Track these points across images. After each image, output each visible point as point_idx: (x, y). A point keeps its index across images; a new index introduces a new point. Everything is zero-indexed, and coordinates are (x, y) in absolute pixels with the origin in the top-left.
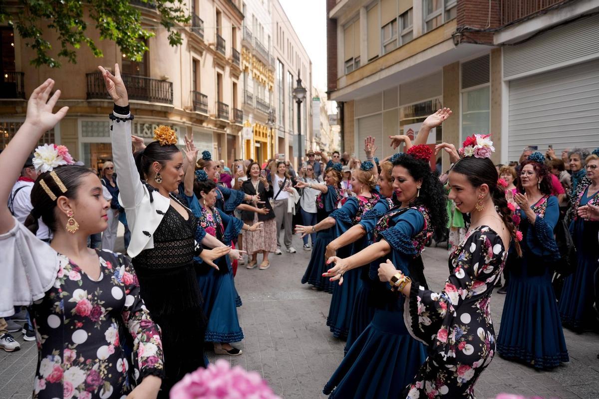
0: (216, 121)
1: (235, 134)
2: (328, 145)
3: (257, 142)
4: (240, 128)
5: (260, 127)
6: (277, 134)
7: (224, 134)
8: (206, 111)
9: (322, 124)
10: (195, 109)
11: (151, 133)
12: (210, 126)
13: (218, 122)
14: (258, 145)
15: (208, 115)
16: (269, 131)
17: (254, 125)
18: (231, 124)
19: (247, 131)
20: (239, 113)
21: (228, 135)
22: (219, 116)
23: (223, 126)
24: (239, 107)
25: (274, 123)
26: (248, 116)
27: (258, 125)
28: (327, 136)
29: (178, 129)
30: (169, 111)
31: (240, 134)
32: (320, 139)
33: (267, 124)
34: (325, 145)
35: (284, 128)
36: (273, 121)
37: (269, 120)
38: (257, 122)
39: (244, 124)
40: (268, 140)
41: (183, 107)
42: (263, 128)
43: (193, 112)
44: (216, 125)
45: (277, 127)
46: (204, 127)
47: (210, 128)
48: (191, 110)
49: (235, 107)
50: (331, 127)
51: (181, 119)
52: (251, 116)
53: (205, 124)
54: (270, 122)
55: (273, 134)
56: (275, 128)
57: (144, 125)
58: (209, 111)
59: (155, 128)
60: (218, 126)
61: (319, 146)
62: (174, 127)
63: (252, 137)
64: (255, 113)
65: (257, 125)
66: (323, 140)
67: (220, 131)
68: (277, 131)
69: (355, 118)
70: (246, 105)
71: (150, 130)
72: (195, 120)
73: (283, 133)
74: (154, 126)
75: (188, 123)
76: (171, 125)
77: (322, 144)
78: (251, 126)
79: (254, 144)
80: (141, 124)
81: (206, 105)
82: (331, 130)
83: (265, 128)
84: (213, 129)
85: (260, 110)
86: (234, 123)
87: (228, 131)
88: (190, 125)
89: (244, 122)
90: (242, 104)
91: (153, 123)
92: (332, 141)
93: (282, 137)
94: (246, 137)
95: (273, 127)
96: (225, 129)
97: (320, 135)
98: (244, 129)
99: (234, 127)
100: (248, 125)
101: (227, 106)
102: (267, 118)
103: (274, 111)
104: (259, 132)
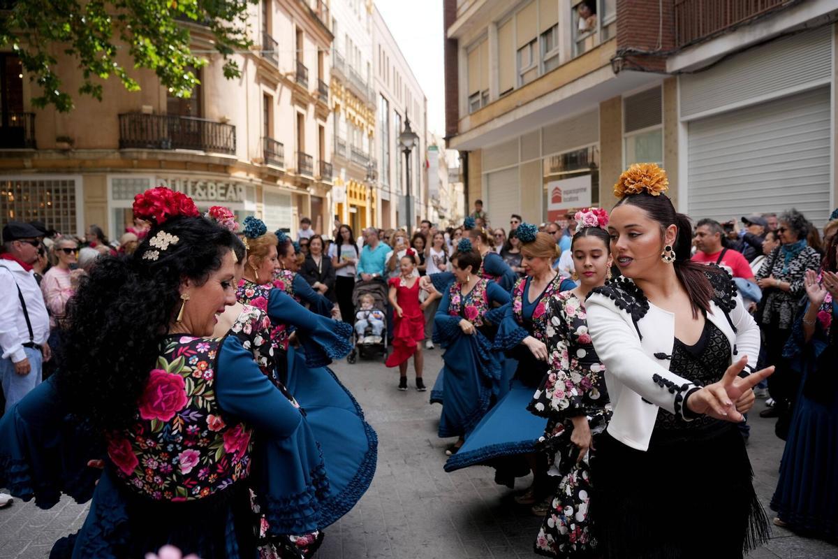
0: (295, 178)
1: (321, 195)
2: (449, 211)
3: (352, 206)
4: (329, 188)
5: (356, 185)
6: (379, 195)
7: (306, 195)
8: (281, 165)
9: (441, 182)
10: (266, 161)
11: (206, 194)
12: (288, 184)
13: (299, 180)
14: (354, 211)
15: (284, 170)
16: (369, 191)
17: (348, 183)
18: (316, 181)
19: (339, 191)
20: (327, 167)
21: (312, 196)
22: (300, 171)
23: (304, 185)
24: (328, 159)
25: (375, 181)
26: (339, 171)
27: (354, 184)
28: (448, 199)
29: (244, 189)
30: (231, 165)
31: (328, 195)
32: (439, 202)
33: (366, 181)
34: (446, 210)
35: (390, 188)
36: (374, 178)
37: (368, 176)
38: (352, 179)
39: (335, 182)
40: (367, 204)
41: (250, 159)
42: (361, 187)
43: (264, 165)
44: (295, 183)
45: (380, 186)
46: (278, 186)
47: (288, 187)
48: (261, 163)
49: (322, 159)
50: (454, 186)
51: (248, 175)
52: (343, 171)
53: (280, 182)
54: (369, 179)
55: (374, 195)
56: (377, 187)
57: (196, 183)
58: (287, 165)
59: (212, 188)
60: (299, 184)
61: (438, 212)
62: (238, 187)
63: (345, 200)
64: (349, 166)
65: (351, 184)
66: (443, 204)
67: (301, 192)
68: (379, 191)
69: (483, 173)
70: (337, 156)
71: (205, 191)
72: (266, 176)
73: (388, 194)
74: (210, 185)
75: (258, 181)
76: (234, 183)
77: (442, 208)
78: (343, 184)
79: (348, 209)
80: (192, 182)
81: (281, 156)
82: (454, 190)
83: (363, 187)
84: (292, 189)
85: (356, 163)
86: (321, 180)
87: (312, 191)
88: (259, 184)
89: (334, 179)
90: (332, 154)
91: (210, 181)
92: (455, 205)
93: (387, 199)
94: (336, 200)
95: (374, 186)
96: (308, 189)
97: (439, 197)
98: (335, 189)
99: (320, 185)
100: (340, 183)
101: (310, 157)
102: (365, 174)
103: (375, 164)
104: (355, 193)
